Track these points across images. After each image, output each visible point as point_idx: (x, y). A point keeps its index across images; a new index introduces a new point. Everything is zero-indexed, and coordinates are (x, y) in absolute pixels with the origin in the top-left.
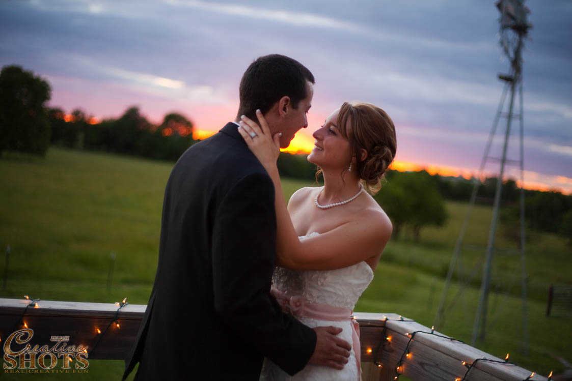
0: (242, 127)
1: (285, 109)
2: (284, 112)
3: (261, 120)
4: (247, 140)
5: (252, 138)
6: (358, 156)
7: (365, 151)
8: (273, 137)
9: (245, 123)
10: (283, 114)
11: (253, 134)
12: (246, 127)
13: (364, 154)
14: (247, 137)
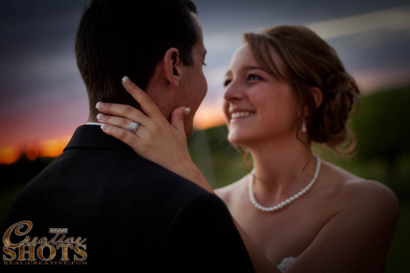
0: (107, 124)
1: (175, 72)
2: (177, 77)
3: (138, 95)
4: (127, 140)
5: (134, 132)
6: (309, 101)
7: (318, 90)
8: (170, 119)
9: (108, 114)
10: (176, 80)
11: (133, 125)
12: (113, 120)
13: (318, 96)
14: (125, 135)
